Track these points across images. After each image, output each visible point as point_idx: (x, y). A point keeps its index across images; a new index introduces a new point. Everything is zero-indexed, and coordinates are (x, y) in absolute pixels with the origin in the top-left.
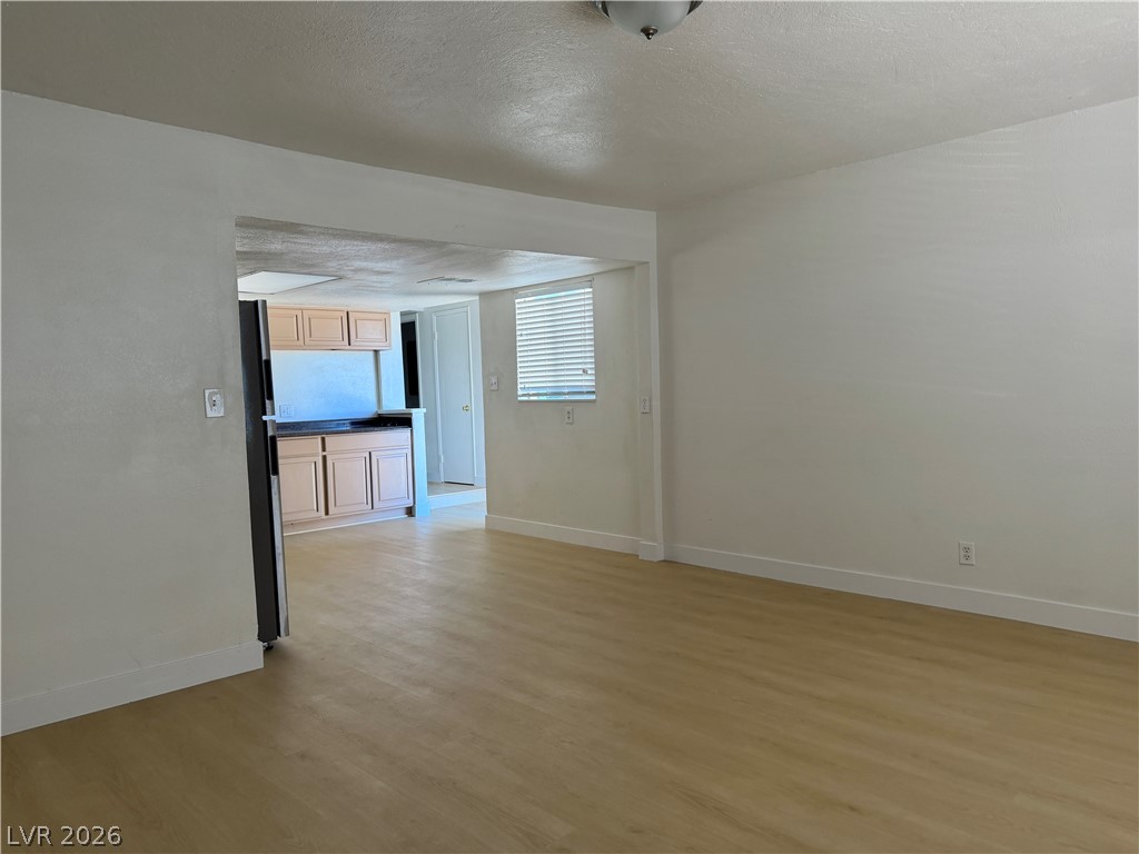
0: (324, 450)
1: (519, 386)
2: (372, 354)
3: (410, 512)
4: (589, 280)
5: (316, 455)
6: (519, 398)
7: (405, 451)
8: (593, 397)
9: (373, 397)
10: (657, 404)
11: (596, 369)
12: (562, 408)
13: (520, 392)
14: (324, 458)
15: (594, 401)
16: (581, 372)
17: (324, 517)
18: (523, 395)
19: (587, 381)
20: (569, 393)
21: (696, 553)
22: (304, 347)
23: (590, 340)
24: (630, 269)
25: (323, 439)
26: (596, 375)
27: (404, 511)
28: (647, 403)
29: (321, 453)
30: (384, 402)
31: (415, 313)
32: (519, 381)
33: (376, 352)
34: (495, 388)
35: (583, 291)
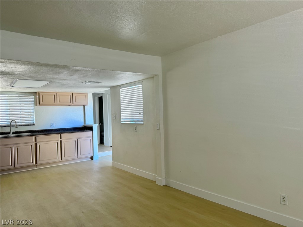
0: (61, 138)
1: (122, 118)
2: (82, 107)
3: (92, 158)
4: (141, 82)
5: (58, 140)
6: (122, 122)
7: (90, 138)
8: (142, 123)
9: (83, 120)
10: (162, 126)
11: (143, 113)
12: (133, 126)
13: (122, 120)
14: (61, 141)
15: (143, 124)
16: (139, 114)
17: (61, 161)
18: (123, 121)
19: (141, 117)
20: (136, 121)
21: (175, 184)
22: (57, 105)
23: (142, 102)
24: (153, 77)
25: (61, 135)
26: (143, 115)
27: (89, 158)
28: (159, 126)
29: (60, 140)
30: (86, 122)
31: (102, 94)
32: (121, 116)
33: (84, 106)
34: (114, 118)
35: (139, 86)
